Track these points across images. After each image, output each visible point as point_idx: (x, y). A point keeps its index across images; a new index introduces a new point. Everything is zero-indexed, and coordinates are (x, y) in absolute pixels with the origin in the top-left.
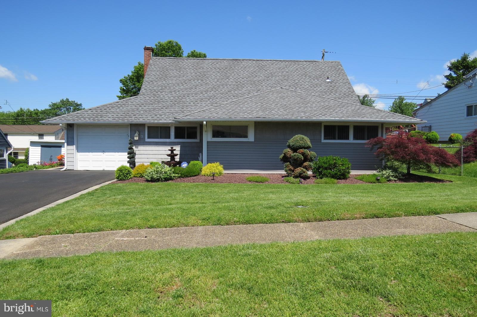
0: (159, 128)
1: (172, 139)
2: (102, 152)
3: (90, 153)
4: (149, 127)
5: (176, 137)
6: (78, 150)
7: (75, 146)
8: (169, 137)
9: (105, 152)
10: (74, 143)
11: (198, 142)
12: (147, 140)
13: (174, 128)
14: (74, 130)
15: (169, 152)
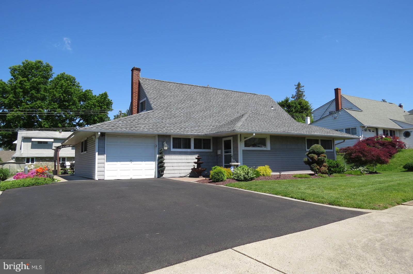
0: (182, 139)
1: (192, 149)
2: (130, 162)
3: (118, 162)
4: (174, 139)
5: (195, 148)
6: (108, 160)
7: (105, 155)
8: (189, 148)
9: (133, 162)
10: (105, 153)
11: (212, 152)
12: (172, 150)
13: (193, 139)
14: (105, 140)
15: (196, 161)
